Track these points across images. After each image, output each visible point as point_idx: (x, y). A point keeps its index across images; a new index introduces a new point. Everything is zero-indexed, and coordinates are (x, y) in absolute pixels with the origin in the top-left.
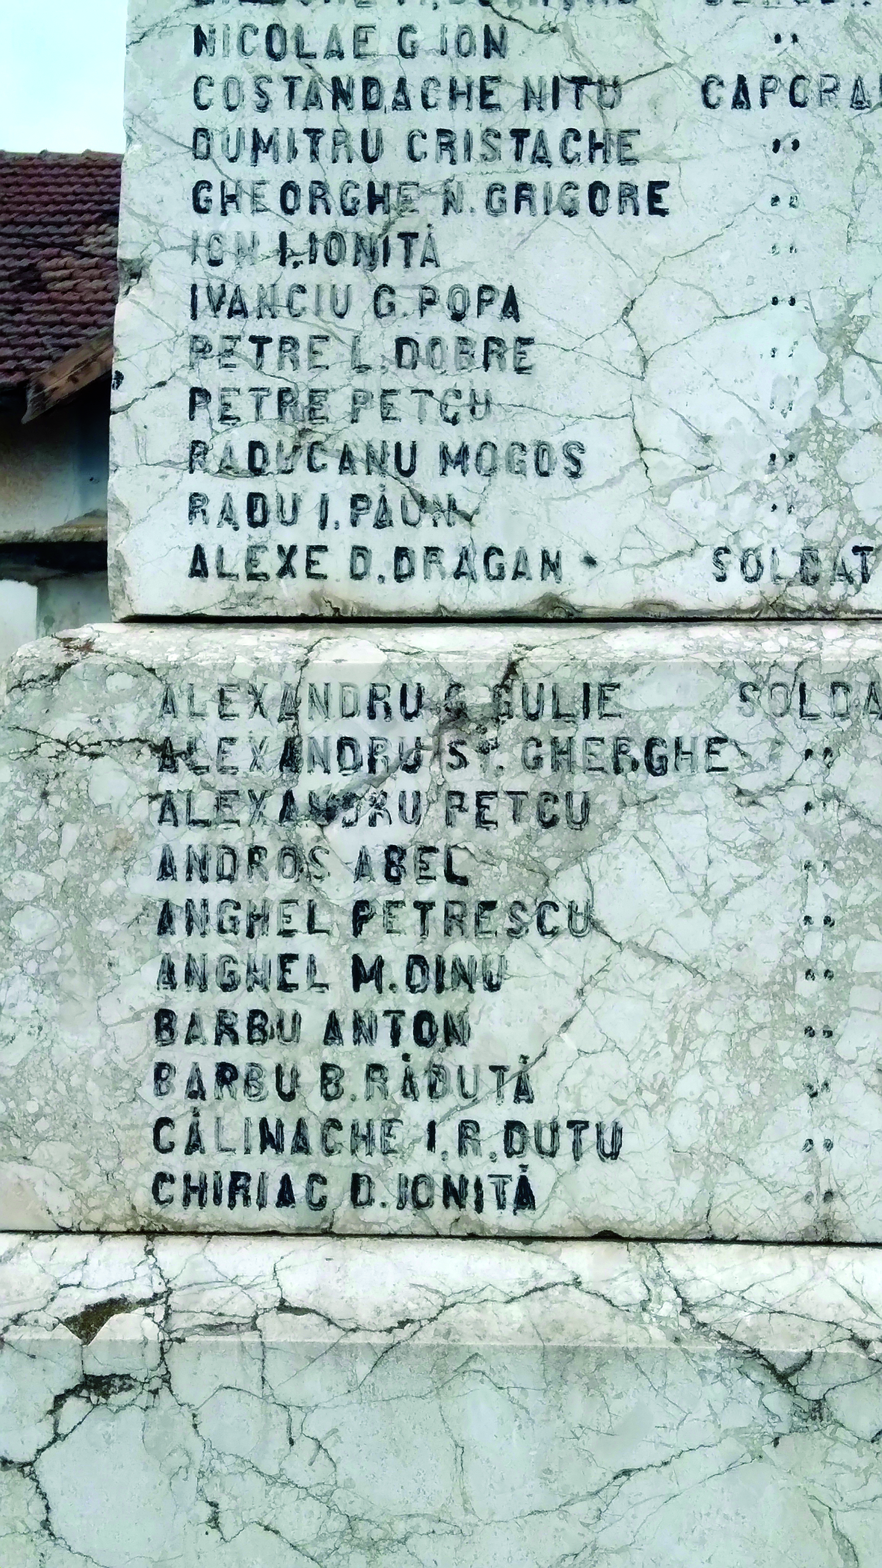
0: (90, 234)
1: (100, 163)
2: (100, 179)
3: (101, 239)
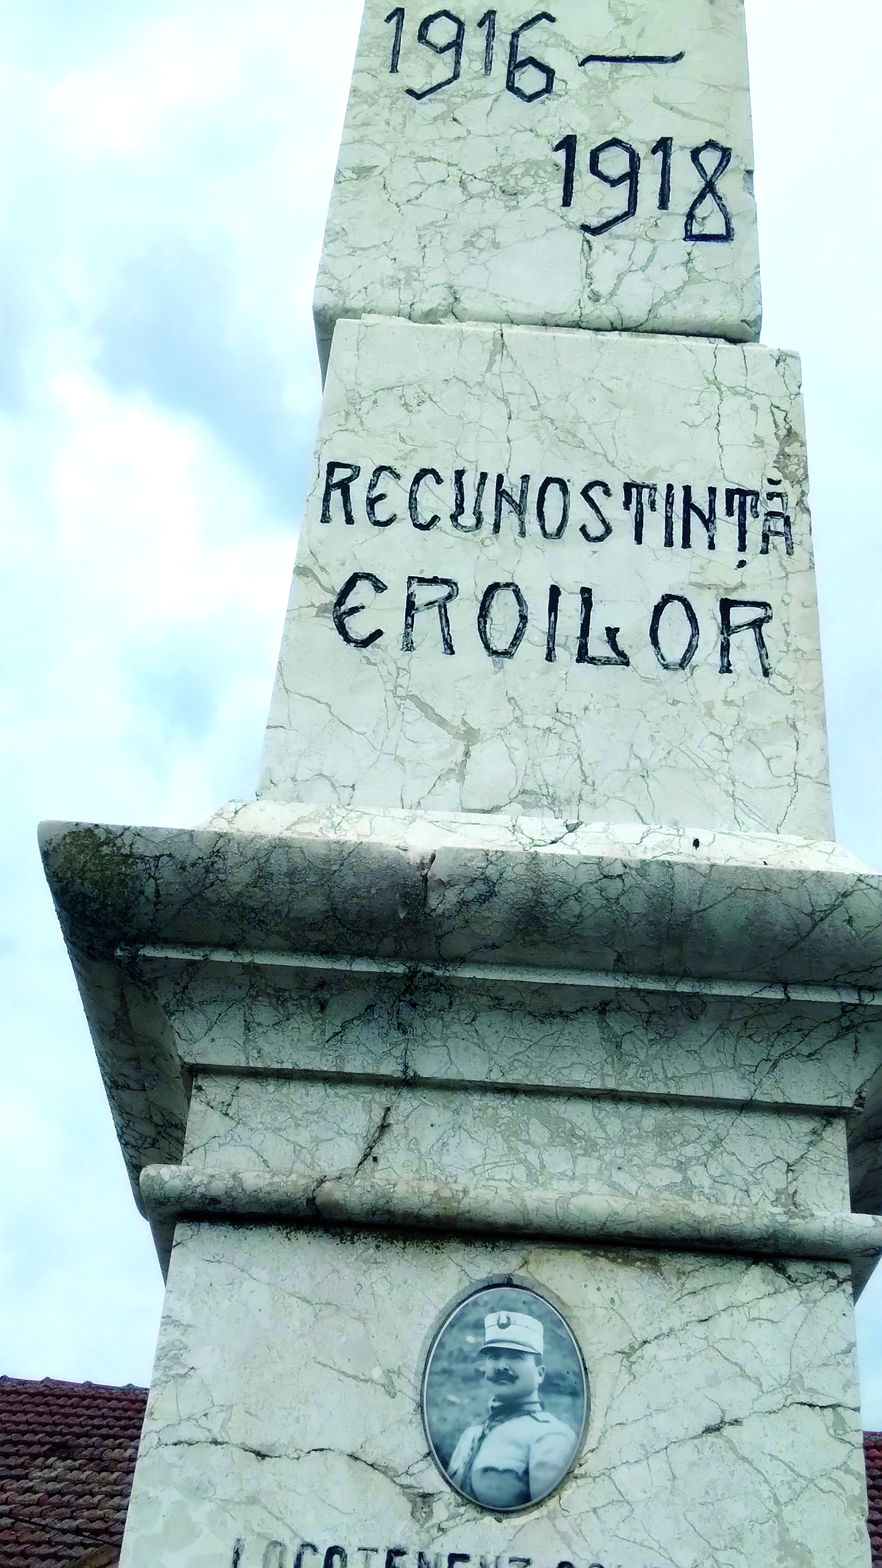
1: (58, 1392)
2: (54, 1409)
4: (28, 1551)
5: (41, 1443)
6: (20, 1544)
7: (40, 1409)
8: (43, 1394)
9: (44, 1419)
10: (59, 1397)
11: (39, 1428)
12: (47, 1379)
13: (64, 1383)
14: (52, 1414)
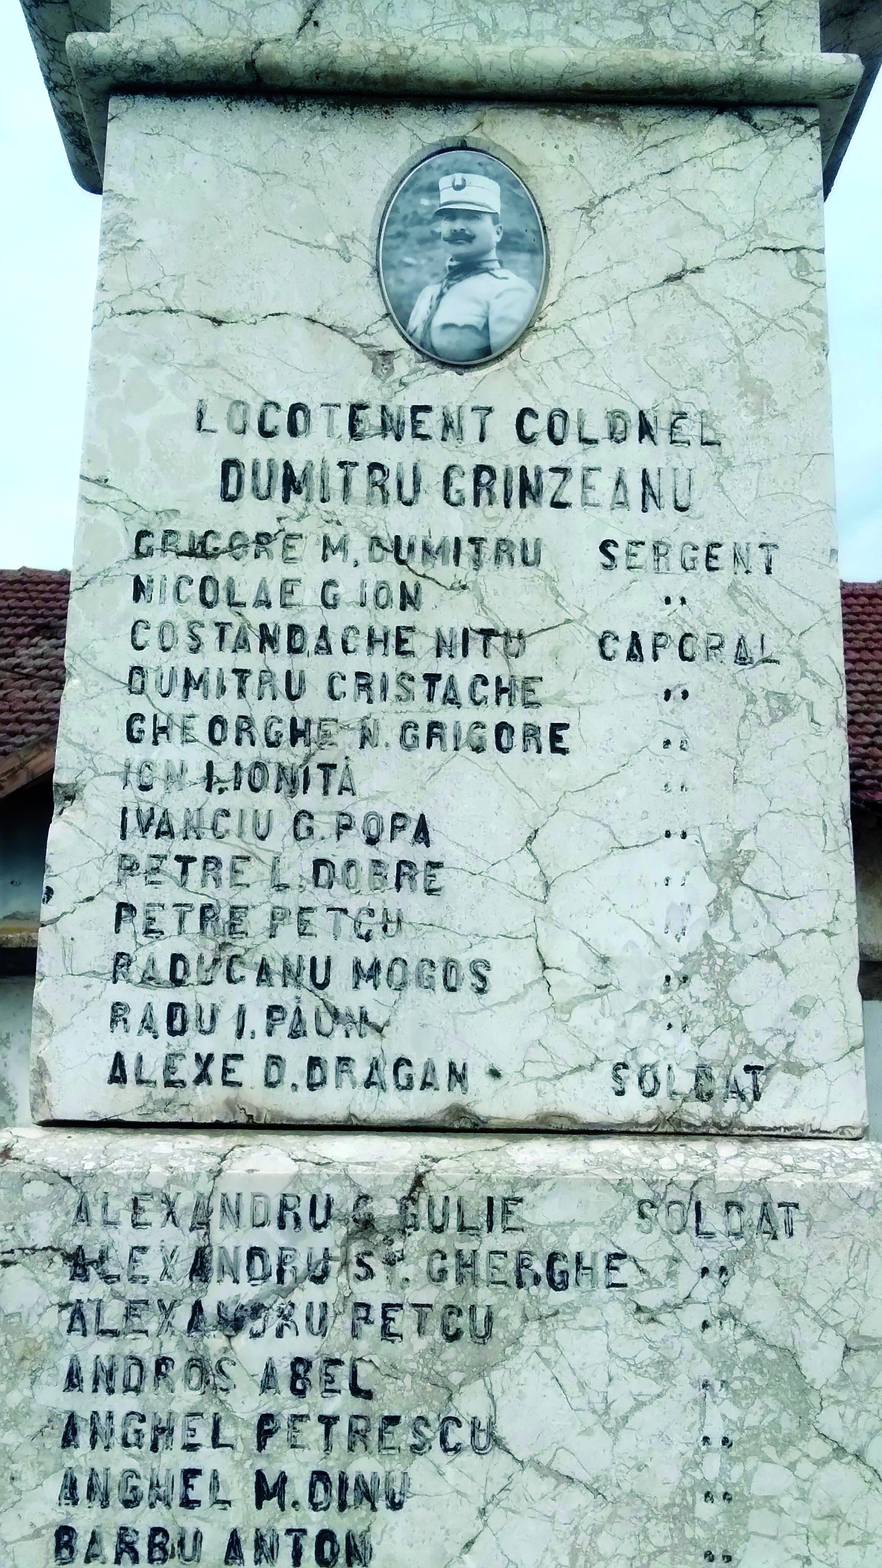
0: (22, 646)
1: (36, 579)
2: (34, 594)
3: (33, 651)
4: (22, 718)
5: (26, 626)
6: (14, 712)
7: (21, 595)
8: (20, 582)
9: (26, 603)
10: (38, 584)
11: (21, 612)
12: (24, 568)
13: (41, 571)
14: (32, 599)
